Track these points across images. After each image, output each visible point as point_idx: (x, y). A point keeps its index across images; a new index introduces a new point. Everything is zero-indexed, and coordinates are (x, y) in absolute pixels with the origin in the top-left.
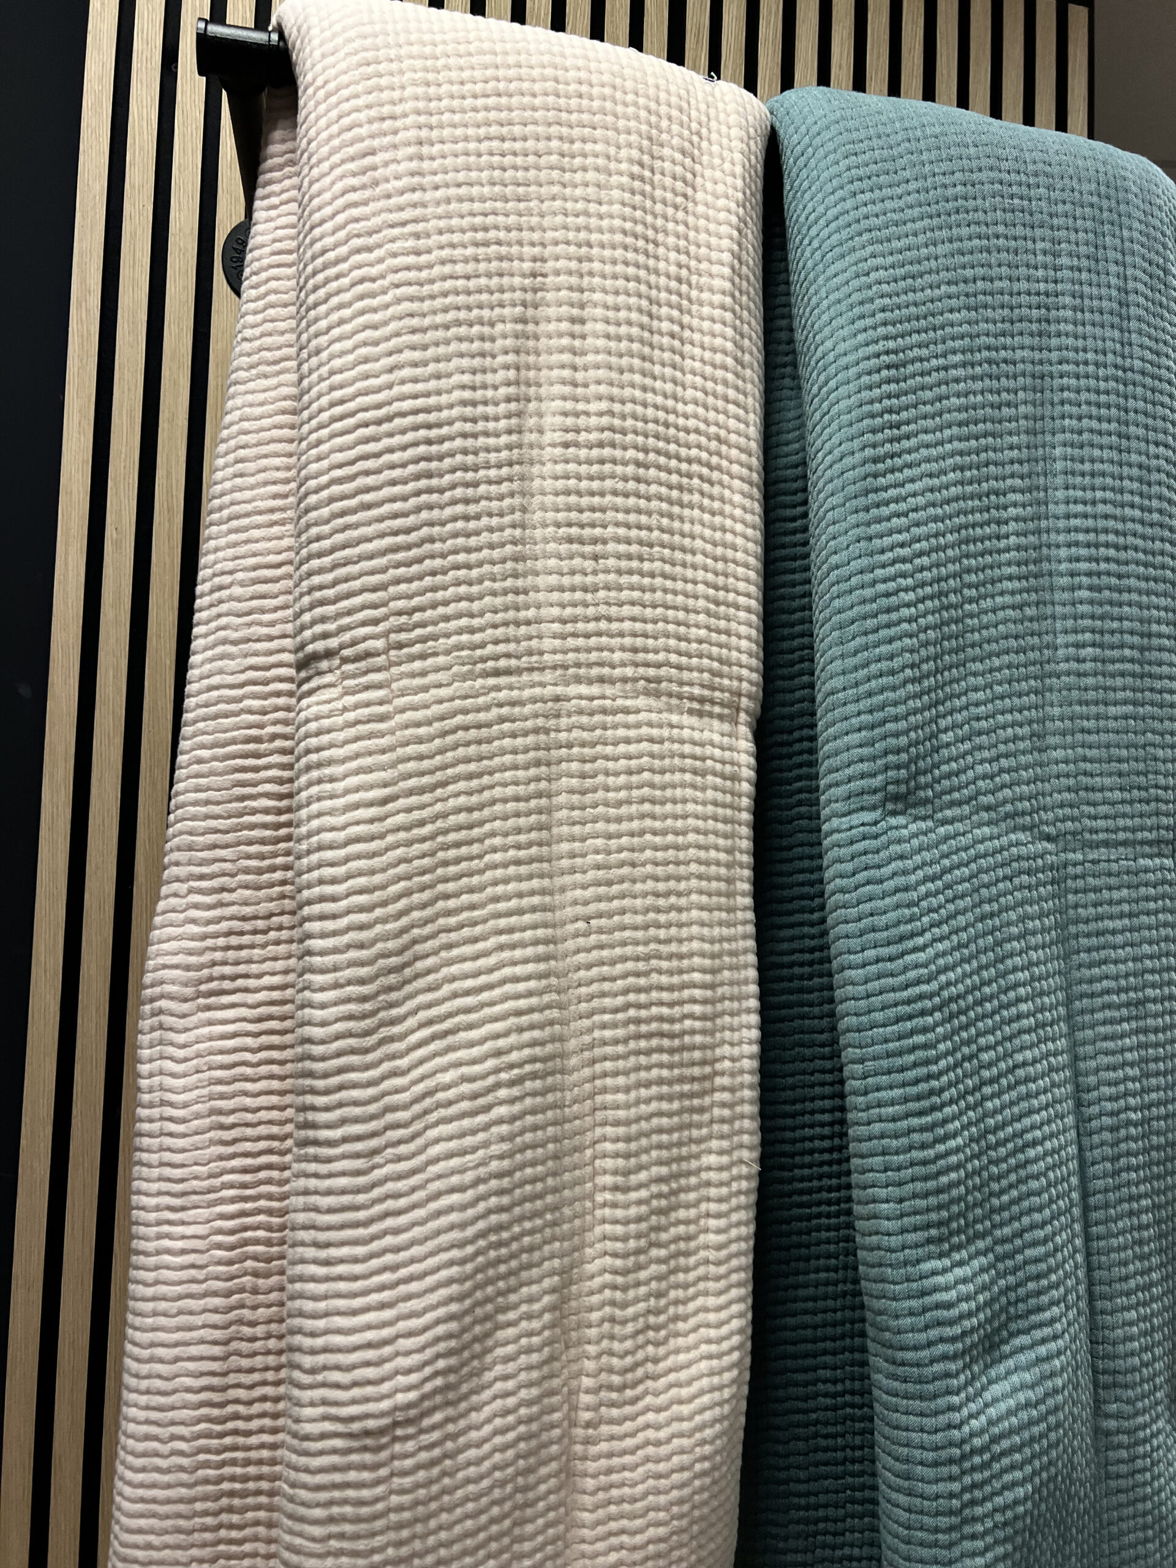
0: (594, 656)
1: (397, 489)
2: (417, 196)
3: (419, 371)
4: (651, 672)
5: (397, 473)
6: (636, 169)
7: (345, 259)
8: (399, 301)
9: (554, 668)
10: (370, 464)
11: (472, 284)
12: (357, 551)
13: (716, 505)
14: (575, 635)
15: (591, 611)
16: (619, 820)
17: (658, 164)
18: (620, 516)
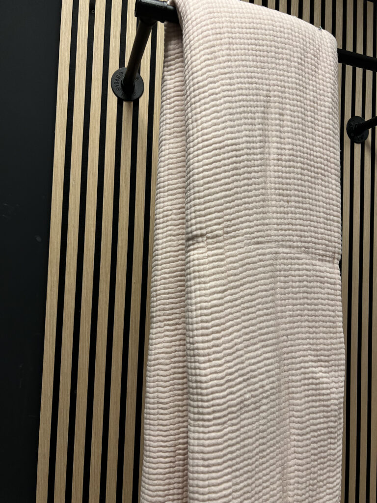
0: (287, 238)
1: (226, 174)
2: (229, 63)
3: (232, 129)
4: (306, 245)
5: (226, 168)
6: (300, 61)
7: (206, 86)
8: (225, 102)
9: (275, 241)
10: (217, 164)
11: (248, 98)
12: (213, 197)
13: (327, 184)
14: (281, 230)
15: (286, 221)
16: (296, 299)
17: (306, 59)
18: (296, 187)
